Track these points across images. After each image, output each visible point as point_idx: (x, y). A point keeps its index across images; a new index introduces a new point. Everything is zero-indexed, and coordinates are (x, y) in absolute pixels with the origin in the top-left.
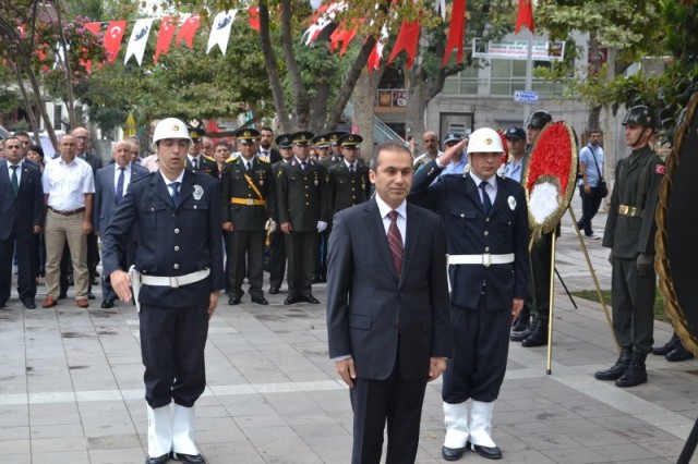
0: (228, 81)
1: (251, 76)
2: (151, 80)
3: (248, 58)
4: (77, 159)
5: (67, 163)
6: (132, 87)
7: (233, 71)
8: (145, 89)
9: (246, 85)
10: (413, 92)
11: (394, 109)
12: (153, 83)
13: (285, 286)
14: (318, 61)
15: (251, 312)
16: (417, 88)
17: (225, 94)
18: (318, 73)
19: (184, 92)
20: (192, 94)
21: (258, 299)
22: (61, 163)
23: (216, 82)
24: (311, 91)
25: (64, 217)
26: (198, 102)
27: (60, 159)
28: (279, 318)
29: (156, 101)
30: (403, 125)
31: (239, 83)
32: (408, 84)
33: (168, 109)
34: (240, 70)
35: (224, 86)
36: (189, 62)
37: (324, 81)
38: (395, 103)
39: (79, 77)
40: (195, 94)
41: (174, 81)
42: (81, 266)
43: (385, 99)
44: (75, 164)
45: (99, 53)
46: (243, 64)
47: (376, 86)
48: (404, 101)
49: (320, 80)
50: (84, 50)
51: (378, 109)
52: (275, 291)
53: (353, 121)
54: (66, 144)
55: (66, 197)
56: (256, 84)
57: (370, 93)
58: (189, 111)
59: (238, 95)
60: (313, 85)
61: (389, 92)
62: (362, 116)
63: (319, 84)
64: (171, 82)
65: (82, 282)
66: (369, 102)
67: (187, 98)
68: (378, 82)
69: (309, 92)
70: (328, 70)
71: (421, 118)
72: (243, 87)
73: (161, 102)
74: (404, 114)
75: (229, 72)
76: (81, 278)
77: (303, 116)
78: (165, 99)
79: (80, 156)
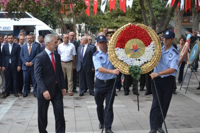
0: (131, 15)
1: (139, 14)
2: (105, 16)
3: (137, 7)
4: (69, 43)
5: (66, 44)
6: (100, 18)
7: (133, 12)
8: (104, 19)
9: (137, 16)
10: (195, 17)
11: (188, 24)
12: (106, 17)
13: (145, 88)
14: (161, 8)
15: (132, 99)
16: (196, 16)
17: (130, 20)
18: (161, 12)
19: (116, 19)
20: (119, 20)
21: (136, 93)
22: (64, 45)
23: (127, 16)
24: (159, 18)
25: (65, 64)
26: (121, 23)
27: (63, 43)
28: (142, 101)
29: (107, 23)
30: (192, 29)
31: (135, 16)
32: (193, 15)
33: (111, 25)
34: (135, 12)
35: (130, 17)
36: (118, 9)
37: (163, 14)
38: (189, 22)
39: (78, 14)
40: (120, 20)
41: (113, 16)
42: (71, 81)
43: (185, 20)
44: (69, 45)
45: (84, 6)
46: (136, 9)
47: (182, 16)
48: (192, 21)
49: (162, 14)
50: (79, 5)
51: (183, 24)
52: (142, 89)
53: (175, 28)
54: (66, 38)
55: (66, 57)
56: (140, 16)
57: (180, 19)
58: (118, 26)
59: (134, 20)
60: (159, 16)
61: (187, 18)
62: (177, 26)
63: (161, 15)
64: (112, 16)
65: (71, 87)
66: (180, 21)
67: (117, 22)
68: (183, 14)
69: (158, 18)
70: (164, 10)
71: (198, 26)
72: (136, 17)
73: (109, 23)
74: (192, 25)
75: (131, 12)
76: (70, 85)
77: (154, 26)
78: (110, 22)
79: (71, 42)
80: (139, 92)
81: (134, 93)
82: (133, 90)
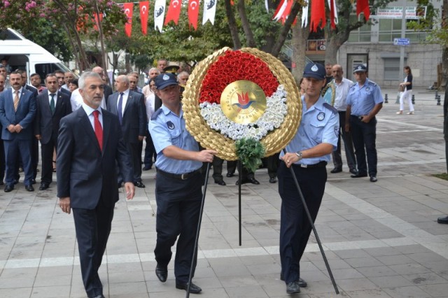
0: (212, 36)
1: (226, 33)
2: (163, 36)
3: (223, 21)
6: (153, 41)
7: (215, 30)
8: (161, 42)
9: (223, 38)
10: (329, 41)
11: (318, 52)
12: (165, 38)
14: (267, 22)
15: (212, 191)
16: (332, 38)
17: (209, 44)
18: (267, 29)
19: (184, 44)
20: (189, 45)
21: (219, 181)
23: (204, 37)
26: (193, 50)
28: (231, 195)
29: (167, 50)
30: (324, 62)
31: (218, 37)
32: (327, 36)
33: (175, 54)
34: (219, 29)
35: (209, 40)
36: (187, 25)
37: (271, 34)
38: (319, 48)
39: (111, 34)
40: (191, 45)
41: (178, 37)
43: (312, 46)
45: (122, 18)
46: (220, 25)
47: (307, 38)
48: (324, 47)
49: (269, 34)
50: (113, 16)
51: (308, 52)
52: (231, 175)
53: (293, 60)
56: (229, 37)
57: (303, 43)
58: (188, 55)
59: (218, 45)
60: (264, 37)
61: (315, 42)
62: (298, 56)
63: (268, 36)
64: (176, 38)
66: (302, 48)
67: (186, 48)
68: (308, 35)
69: (262, 42)
70: (273, 27)
71: (335, 57)
72: (221, 40)
73: (170, 50)
74: (324, 55)
75: (212, 31)
78: (172, 48)
80: (226, 180)
81: (216, 182)
82: (214, 175)
